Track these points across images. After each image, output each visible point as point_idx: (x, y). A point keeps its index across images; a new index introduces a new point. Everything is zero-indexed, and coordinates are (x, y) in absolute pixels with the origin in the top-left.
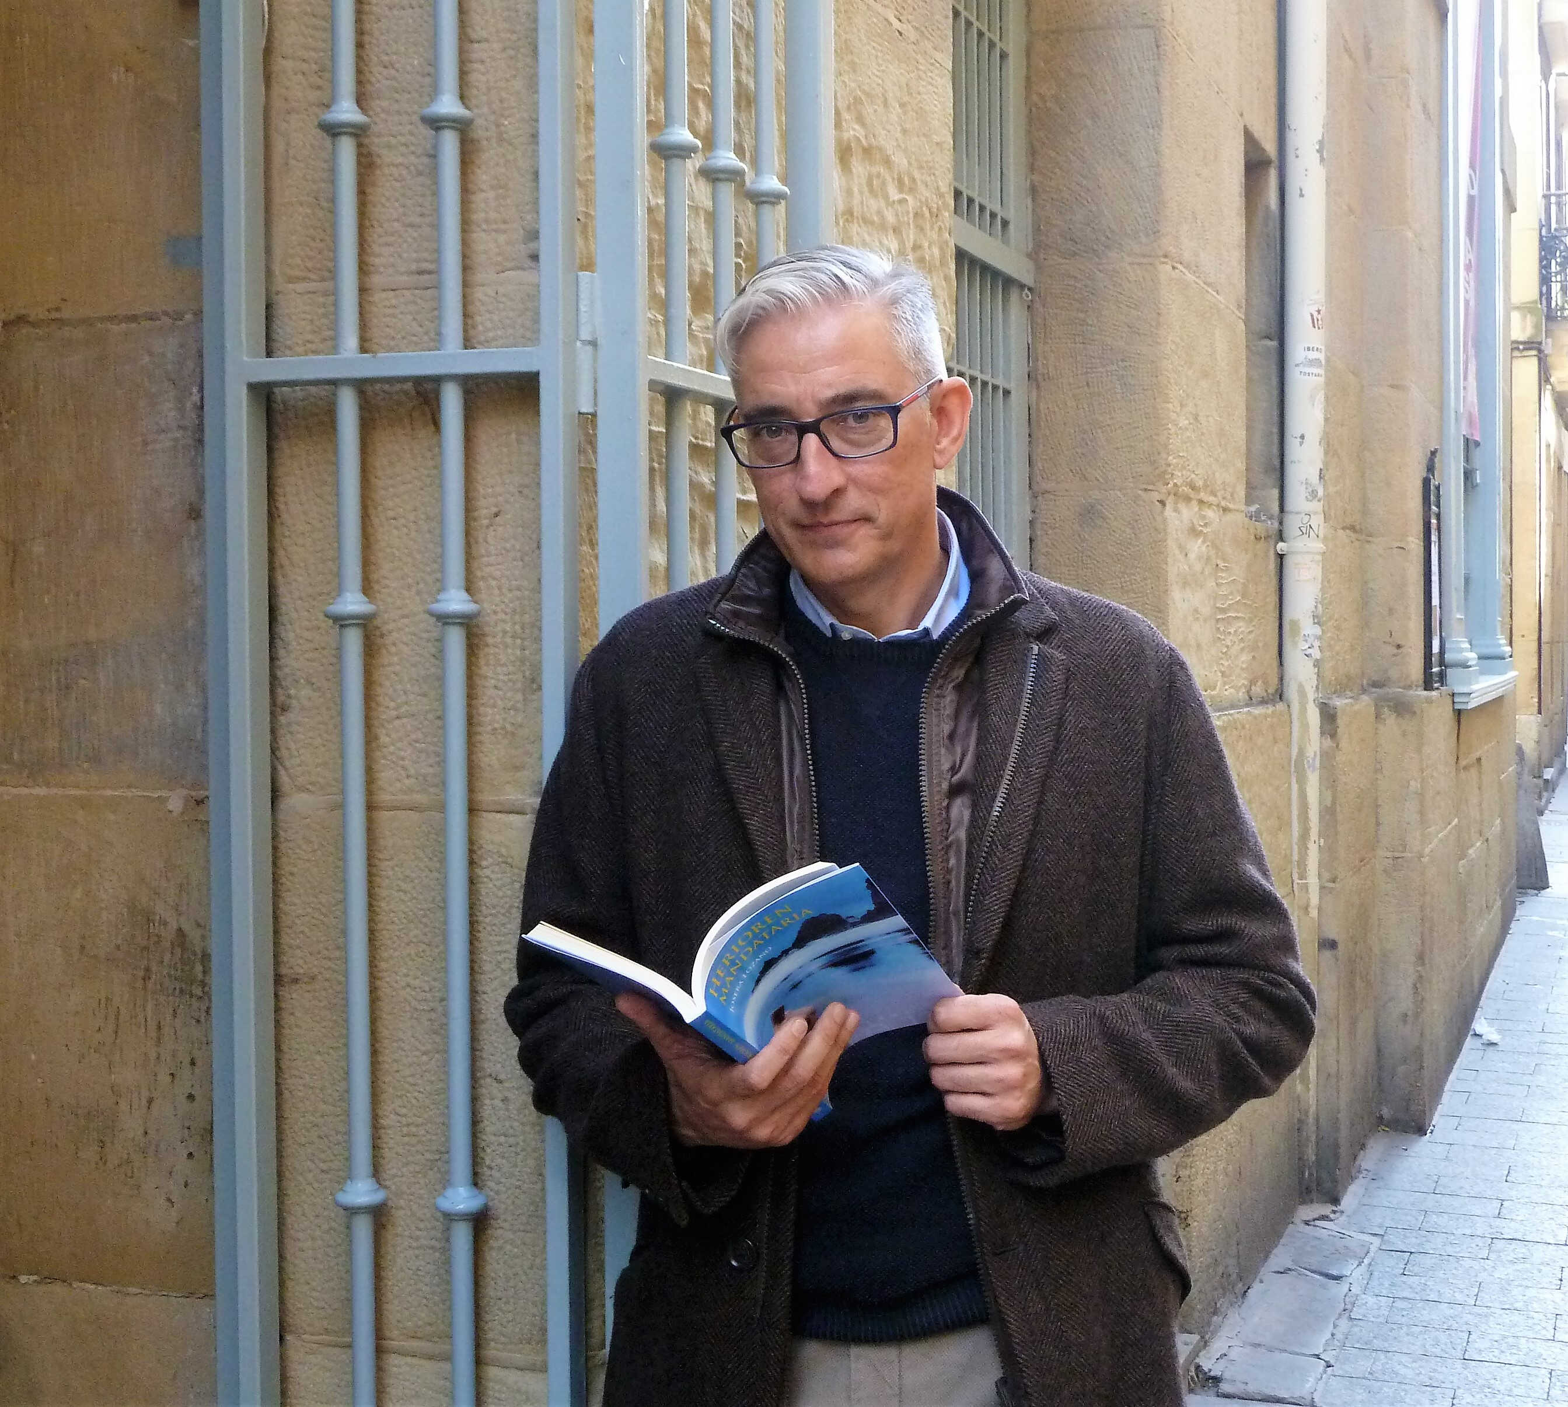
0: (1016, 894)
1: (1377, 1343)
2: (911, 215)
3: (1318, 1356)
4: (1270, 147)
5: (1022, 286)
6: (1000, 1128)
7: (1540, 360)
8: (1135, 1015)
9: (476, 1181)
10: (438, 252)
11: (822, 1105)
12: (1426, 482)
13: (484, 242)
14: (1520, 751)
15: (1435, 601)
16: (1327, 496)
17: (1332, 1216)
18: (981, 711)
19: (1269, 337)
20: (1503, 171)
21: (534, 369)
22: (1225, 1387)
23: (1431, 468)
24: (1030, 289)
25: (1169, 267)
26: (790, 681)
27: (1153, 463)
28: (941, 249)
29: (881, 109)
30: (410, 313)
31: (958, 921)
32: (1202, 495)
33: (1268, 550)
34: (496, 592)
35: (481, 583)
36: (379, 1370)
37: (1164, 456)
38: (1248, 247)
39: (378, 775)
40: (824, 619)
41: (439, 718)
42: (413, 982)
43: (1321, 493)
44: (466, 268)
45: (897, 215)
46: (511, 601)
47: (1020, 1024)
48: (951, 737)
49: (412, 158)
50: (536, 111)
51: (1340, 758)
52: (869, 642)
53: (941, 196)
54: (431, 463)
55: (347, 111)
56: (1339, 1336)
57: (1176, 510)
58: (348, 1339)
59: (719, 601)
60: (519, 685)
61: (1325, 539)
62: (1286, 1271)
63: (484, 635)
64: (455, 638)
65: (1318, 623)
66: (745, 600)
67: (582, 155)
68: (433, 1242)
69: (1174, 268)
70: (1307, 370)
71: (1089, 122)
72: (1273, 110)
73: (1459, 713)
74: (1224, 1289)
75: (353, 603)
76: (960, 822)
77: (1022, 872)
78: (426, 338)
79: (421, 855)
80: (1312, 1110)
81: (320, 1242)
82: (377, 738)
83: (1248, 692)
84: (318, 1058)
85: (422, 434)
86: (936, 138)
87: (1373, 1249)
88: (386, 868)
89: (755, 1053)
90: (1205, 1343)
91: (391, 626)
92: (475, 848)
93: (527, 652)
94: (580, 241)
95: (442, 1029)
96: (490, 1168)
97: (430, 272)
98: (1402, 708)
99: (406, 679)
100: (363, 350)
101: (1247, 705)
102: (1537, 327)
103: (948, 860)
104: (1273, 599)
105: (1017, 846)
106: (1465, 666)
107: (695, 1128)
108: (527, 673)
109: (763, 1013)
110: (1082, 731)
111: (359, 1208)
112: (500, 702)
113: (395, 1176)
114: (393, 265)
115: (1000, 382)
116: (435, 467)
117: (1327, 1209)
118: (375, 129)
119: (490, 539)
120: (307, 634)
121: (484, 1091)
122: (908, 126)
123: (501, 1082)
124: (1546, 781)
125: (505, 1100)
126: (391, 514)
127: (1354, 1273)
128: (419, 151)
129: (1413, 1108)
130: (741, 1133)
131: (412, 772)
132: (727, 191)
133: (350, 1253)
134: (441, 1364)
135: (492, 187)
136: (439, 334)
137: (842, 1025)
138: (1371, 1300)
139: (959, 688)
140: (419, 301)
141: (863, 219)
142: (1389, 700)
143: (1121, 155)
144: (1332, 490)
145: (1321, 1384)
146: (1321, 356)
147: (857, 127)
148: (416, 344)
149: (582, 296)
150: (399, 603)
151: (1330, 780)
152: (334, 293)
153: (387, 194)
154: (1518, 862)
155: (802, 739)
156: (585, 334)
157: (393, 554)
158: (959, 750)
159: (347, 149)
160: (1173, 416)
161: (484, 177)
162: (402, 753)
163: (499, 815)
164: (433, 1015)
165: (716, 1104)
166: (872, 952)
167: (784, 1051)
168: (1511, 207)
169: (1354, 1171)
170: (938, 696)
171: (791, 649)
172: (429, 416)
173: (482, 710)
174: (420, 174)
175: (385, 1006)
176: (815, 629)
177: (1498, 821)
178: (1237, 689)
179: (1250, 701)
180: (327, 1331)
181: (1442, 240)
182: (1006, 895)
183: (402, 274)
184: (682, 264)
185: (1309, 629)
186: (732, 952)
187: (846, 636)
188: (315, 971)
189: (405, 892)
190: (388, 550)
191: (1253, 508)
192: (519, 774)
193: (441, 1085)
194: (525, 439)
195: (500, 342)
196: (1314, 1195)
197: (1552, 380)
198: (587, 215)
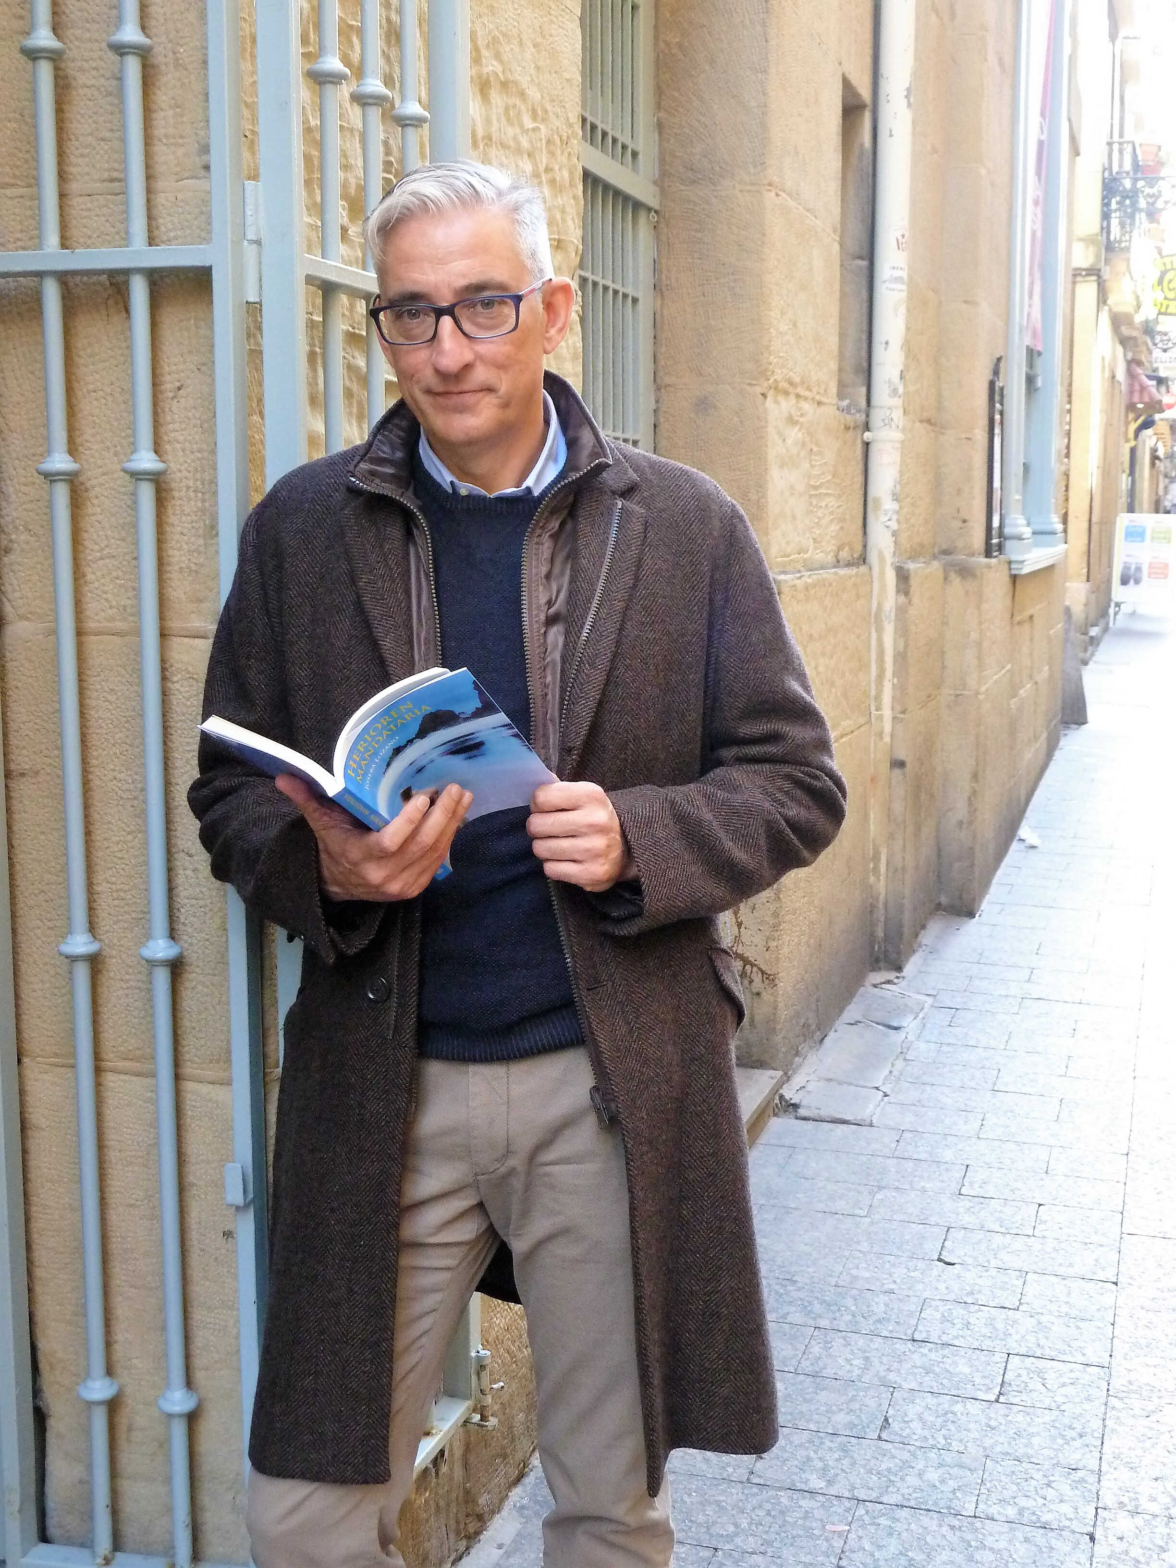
0: (600, 704)
1: (926, 1079)
2: (544, 142)
3: (877, 1088)
4: (865, 93)
5: (649, 209)
6: (588, 889)
7: (1099, 285)
8: (700, 801)
9: (173, 935)
10: (125, 162)
11: (443, 866)
12: (992, 384)
13: (164, 155)
14: (1068, 611)
15: (997, 484)
16: (906, 394)
17: (896, 981)
18: (573, 556)
19: (861, 258)
20: (1069, 120)
21: (207, 265)
22: (802, 1112)
23: (996, 372)
24: (656, 212)
25: (773, 194)
26: (418, 528)
27: (757, 361)
28: (571, 173)
29: (517, 49)
30: (104, 215)
31: (554, 725)
32: (800, 390)
33: (856, 439)
34: (181, 453)
35: (168, 447)
36: (98, 1085)
37: (766, 355)
38: (844, 178)
39: (85, 606)
40: (444, 476)
41: (135, 559)
42: (119, 776)
43: (901, 390)
44: (149, 177)
45: (531, 142)
46: (193, 461)
47: (606, 806)
48: (548, 576)
49: (102, 80)
50: (206, 40)
51: (913, 612)
52: (484, 498)
53: (571, 126)
54: (124, 345)
55: (44, 38)
56: (895, 1073)
57: (776, 402)
58: (72, 1061)
59: (359, 462)
60: (201, 532)
61: (903, 430)
62: (857, 1023)
63: (172, 490)
64: (146, 493)
65: (896, 500)
66: (380, 461)
67: (247, 81)
68: (140, 984)
69: (777, 195)
70: (893, 286)
71: (707, 67)
72: (868, 60)
73: (1014, 578)
74: (804, 1036)
75: (60, 462)
76: (555, 646)
77: (606, 685)
78: (117, 237)
79: (123, 672)
80: (882, 897)
81: (48, 985)
82: (84, 576)
83: (836, 556)
84: (43, 837)
85: (115, 319)
86: (567, 75)
87: (927, 1006)
88: (93, 682)
89: (387, 823)
90: (787, 1078)
91: (94, 482)
92: (167, 666)
93: (207, 504)
94: (246, 154)
95: (143, 815)
96: (184, 924)
97: (119, 180)
98: (965, 572)
99: (107, 526)
100: (64, 246)
101: (834, 567)
102: (1098, 257)
103: (545, 677)
104: (860, 479)
105: (603, 663)
106: (1020, 538)
107: (340, 885)
108: (207, 522)
109: (393, 791)
110: (658, 572)
111: (77, 957)
112: (185, 546)
113: (107, 932)
114: (88, 174)
115: (630, 291)
116: (128, 347)
117: (892, 975)
118: (70, 54)
119: (174, 408)
120: (23, 488)
121: (178, 863)
122: (540, 64)
123: (191, 856)
124: (1092, 638)
125: (195, 870)
126: (91, 387)
127: (910, 1024)
128: (108, 74)
129: (964, 896)
130: (377, 887)
131: (114, 603)
132: (375, 114)
133: (72, 993)
134: (149, 1080)
135: (171, 107)
136: (127, 233)
137: (459, 802)
138: (922, 1046)
139: (555, 537)
140: (111, 206)
141: (501, 144)
142: (955, 565)
143: (734, 96)
144: (911, 388)
145: (879, 1109)
146: (904, 274)
147: (495, 63)
148: (109, 242)
149: (248, 201)
150: (99, 462)
151: (903, 629)
152: (38, 198)
153: (82, 111)
154: (1063, 702)
155: (427, 575)
156: (251, 235)
157: (94, 422)
158: (555, 588)
159: (45, 71)
160: (775, 322)
161: (164, 98)
162: (106, 588)
163: (186, 640)
164: (135, 803)
165: (355, 864)
166: (480, 744)
167: (411, 821)
168: (1075, 151)
169: (915, 946)
170: (537, 543)
171: (420, 503)
172: (122, 305)
173: (170, 552)
174: (110, 94)
175: (97, 796)
176: (437, 486)
177: (1047, 668)
178: (827, 554)
179: (837, 563)
180: (57, 1055)
181: (1012, 177)
182: (592, 704)
183: (96, 181)
184: (335, 176)
185: (889, 504)
186: (365, 741)
187: (463, 492)
188: (39, 767)
189: (111, 703)
190: (90, 418)
191: (845, 403)
192: (203, 605)
193: (143, 858)
194: (202, 324)
195: (180, 240)
196: (881, 964)
197: (1109, 302)
198: (253, 132)
